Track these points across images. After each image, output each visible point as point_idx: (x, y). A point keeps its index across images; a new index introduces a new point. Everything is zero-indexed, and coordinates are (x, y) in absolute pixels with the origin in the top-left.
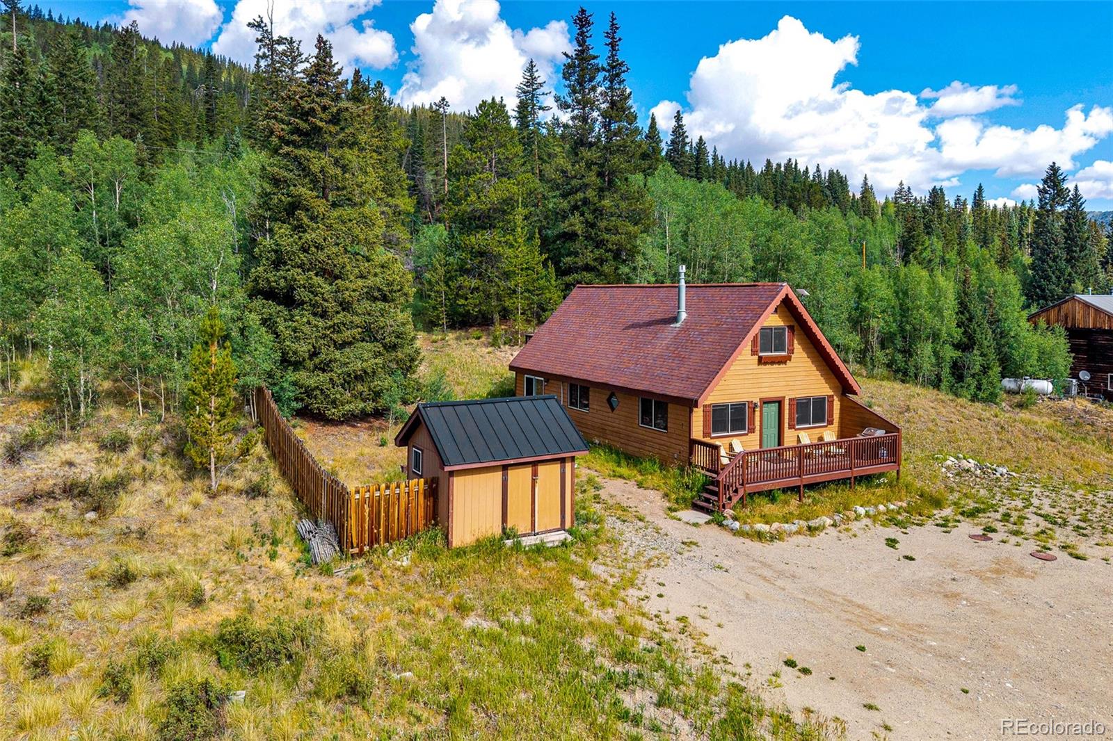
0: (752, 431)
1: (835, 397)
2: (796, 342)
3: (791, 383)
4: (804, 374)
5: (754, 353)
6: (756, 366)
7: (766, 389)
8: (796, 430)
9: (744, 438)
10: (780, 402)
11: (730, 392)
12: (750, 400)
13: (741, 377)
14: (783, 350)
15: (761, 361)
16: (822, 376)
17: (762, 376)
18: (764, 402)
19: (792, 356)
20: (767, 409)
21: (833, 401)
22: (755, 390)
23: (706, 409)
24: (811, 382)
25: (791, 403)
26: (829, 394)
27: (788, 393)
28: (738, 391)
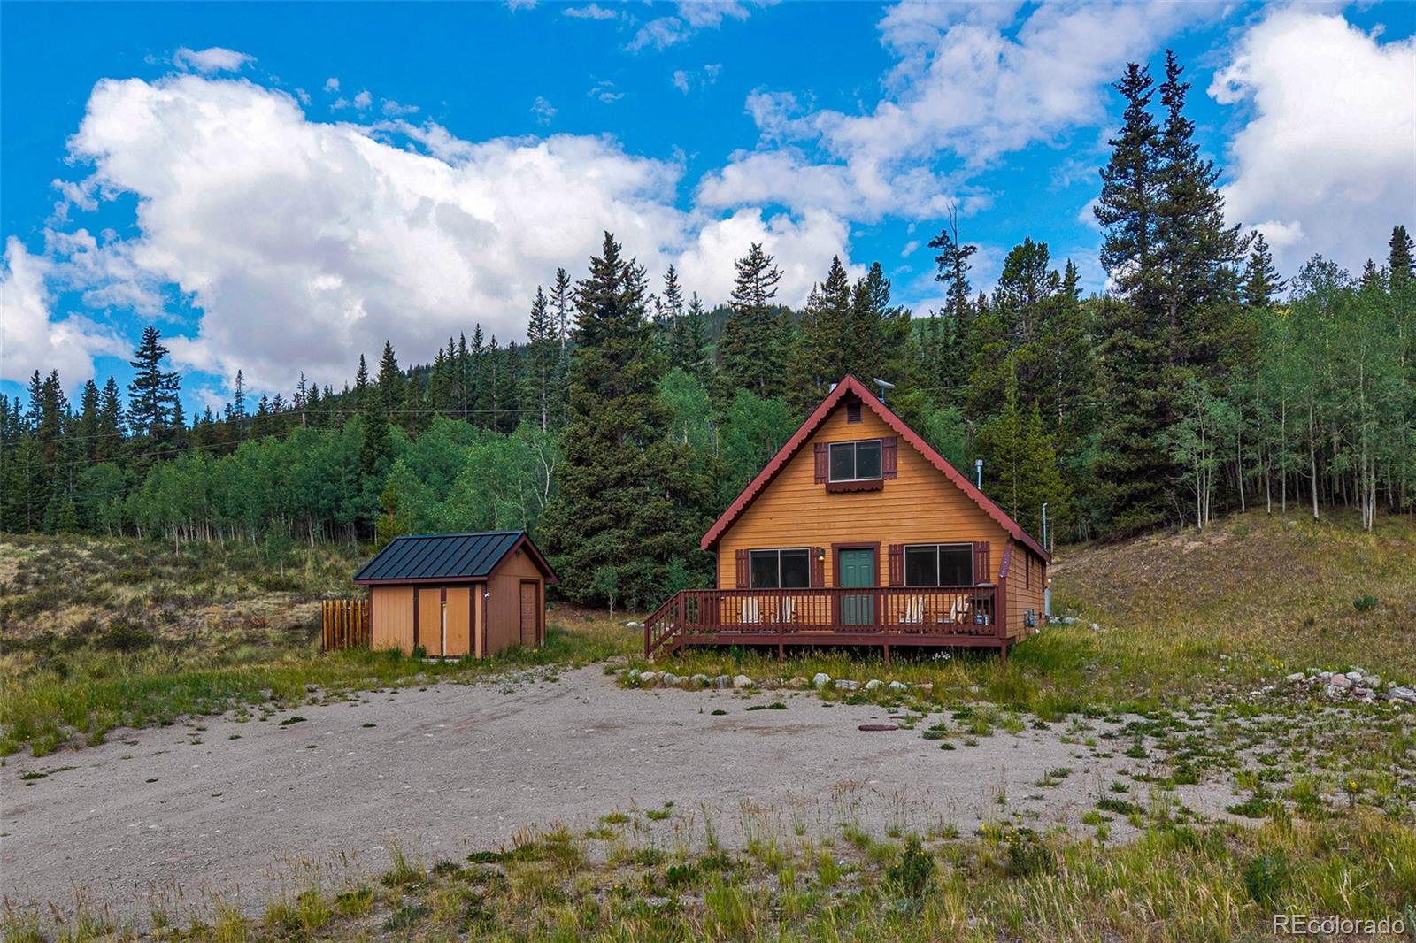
1: (992, 546)
2: (900, 461)
3: (893, 523)
4: (919, 508)
5: (818, 479)
6: (824, 498)
7: (845, 531)
10: (871, 549)
11: (781, 534)
12: (815, 545)
13: (798, 514)
14: (876, 474)
15: (832, 491)
16: (958, 511)
17: (833, 512)
18: (841, 550)
19: (893, 482)
20: (848, 561)
21: (988, 552)
22: (822, 532)
23: (740, 556)
24: (935, 521)
25: (894, 551)
26: (979, 540)
27: (887, 537)
28: (794, 533)
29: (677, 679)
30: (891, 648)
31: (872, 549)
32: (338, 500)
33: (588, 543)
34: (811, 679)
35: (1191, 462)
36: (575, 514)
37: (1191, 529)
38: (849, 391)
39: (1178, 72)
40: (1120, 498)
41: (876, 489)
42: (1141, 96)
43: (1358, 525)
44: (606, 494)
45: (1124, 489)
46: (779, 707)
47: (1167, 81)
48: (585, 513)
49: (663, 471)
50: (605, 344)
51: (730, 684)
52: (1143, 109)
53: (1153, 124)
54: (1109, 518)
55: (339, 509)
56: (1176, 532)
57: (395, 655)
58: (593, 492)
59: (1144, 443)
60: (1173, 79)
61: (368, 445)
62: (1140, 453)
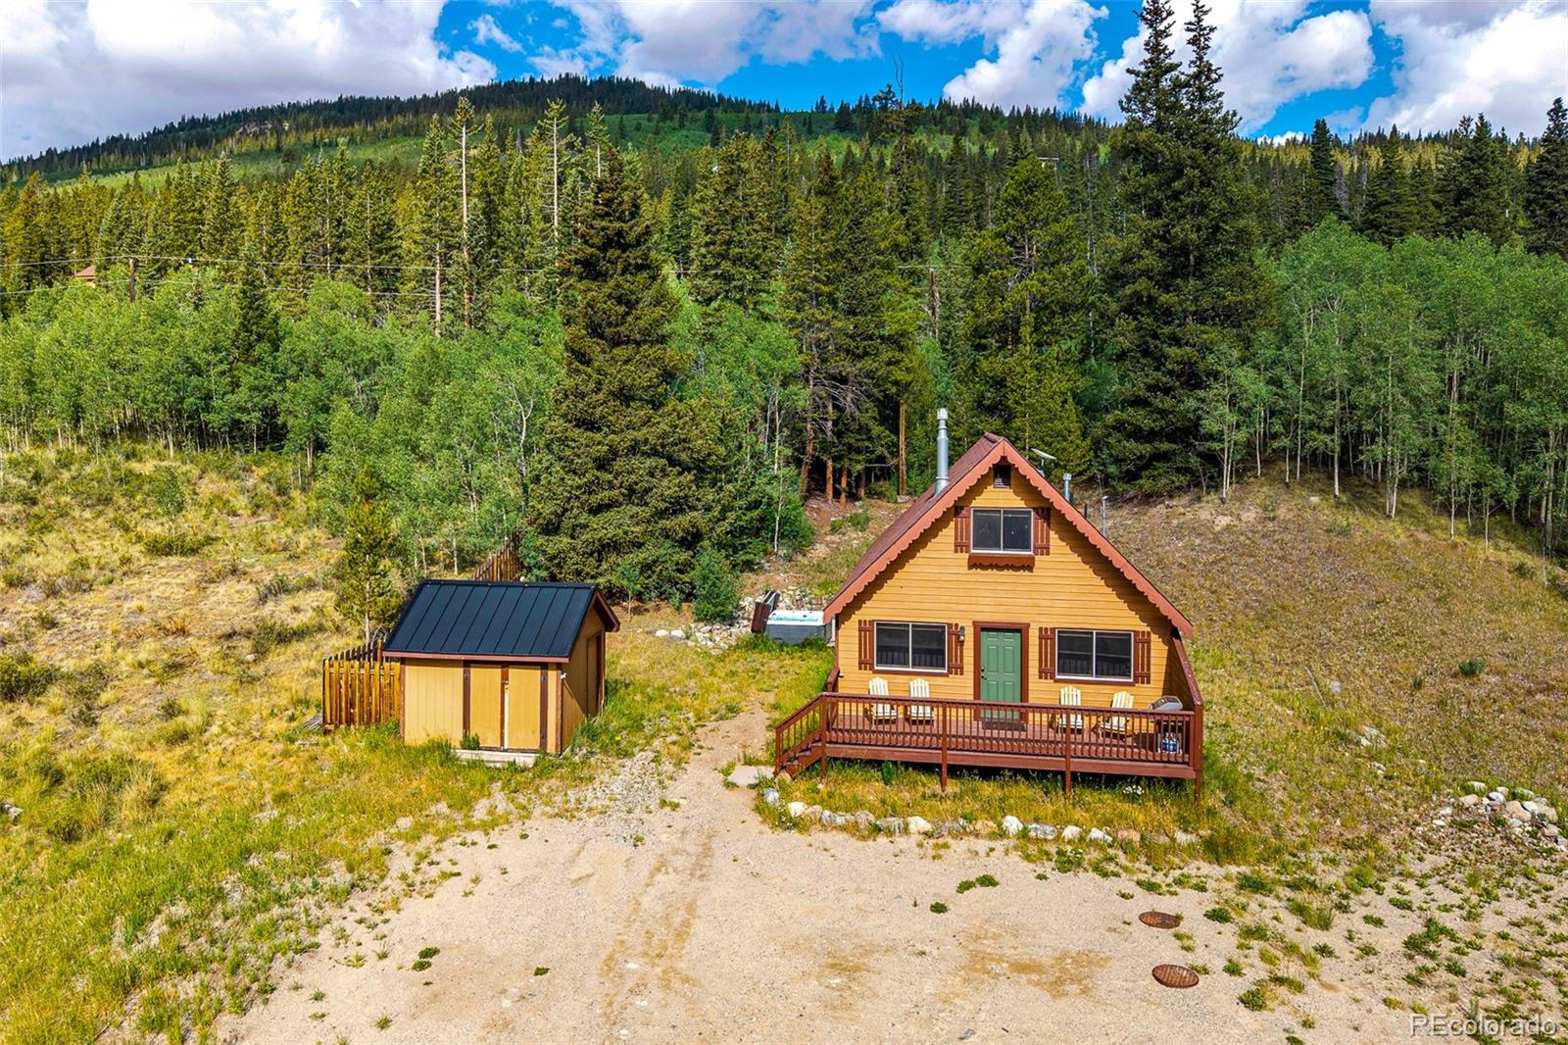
0: (958, 669)
1: (1154, 637)
2: (1052, 534)
3: (1043, 603)
4: (1075, 589)
5: (960, 547)
6: (965, 570)
7: (988, 608)
8: (1056, 681)
9: (940, 681)
10: (1021, 630)
11: (912, 606)
12: (954, 622)
13: (934, 584)
14: (1027, 547)
15: (975, 563)
16: (1119, 596)
17: (978, 585)
18: (982, 628)
19: (1045, 557)
20: (989, 640)
21: (1149, 643)
22: (962, 607)
23: (863, 628)
24: (1093, 605)
25: (1045, 635)
26: (1140, 629)
27: (1037, 618)
28: (928, 606)
29: (840, 820)
30: (1074, 774)
31: (1019, 631)
32: (208, 397)
33: (595, 522)
34: (999, 825)
35: (1221, 432)
36: (579, 487)
37: (1213, 496)
38: (1004, 458)
39: (1206, 13)
40: (1141, 457)
41: (1027, 565)
42: (1161, 27)
43: (1381, 508)
44: (618, 465)
45: (1146, 449)
46: (988, 881)
47: (1194, 20)
48: (589, 489)
49: (684, 440)
50: (612, 283)
51: (906, 831)
52: (1165, 41)
53: (1174, 60)
54: (1131, 477)
55: (207, 409)
56: (1199, 499)
57: (440, 750)
58: (602, 464)
59: (1168, 403)
60: (1200, 20)
61: (245, 327)
62: (1163, 413)
